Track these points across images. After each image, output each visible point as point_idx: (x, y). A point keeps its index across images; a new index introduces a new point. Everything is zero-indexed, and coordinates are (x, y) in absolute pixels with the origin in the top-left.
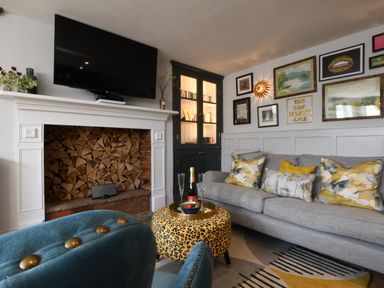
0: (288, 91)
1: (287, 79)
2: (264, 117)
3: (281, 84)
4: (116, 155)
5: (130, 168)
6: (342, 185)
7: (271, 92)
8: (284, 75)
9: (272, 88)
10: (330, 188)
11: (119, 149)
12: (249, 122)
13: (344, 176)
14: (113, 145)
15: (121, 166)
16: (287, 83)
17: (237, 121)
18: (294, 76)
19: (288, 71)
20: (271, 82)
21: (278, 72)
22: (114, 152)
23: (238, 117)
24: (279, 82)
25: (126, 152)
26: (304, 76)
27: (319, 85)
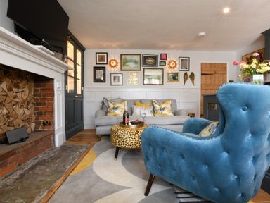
0: (128, 68)
1: (127, 62)
2: (115, 79)
3: (124, 63)
4: (17, 100)
5: (27, 113)
6: (163, 109)
7: (119, 67)
8: (126, 59)
9: (119, 64)
10: (159, 111)
11: (19, 95)
12: (105, 82)
13: (163, 106)
14: (15, 90)
15: (21, 111)
16: (127, 64)
17: (96, 80)
18: (131, 61)
19: (128, 57)
20: (119, 61)
21: (123, 57)
22: (15, 97)
23: (97, 78)
24: (123, 62)
25: (25, 98)
26: (136, 62)
27: (142, 68)
